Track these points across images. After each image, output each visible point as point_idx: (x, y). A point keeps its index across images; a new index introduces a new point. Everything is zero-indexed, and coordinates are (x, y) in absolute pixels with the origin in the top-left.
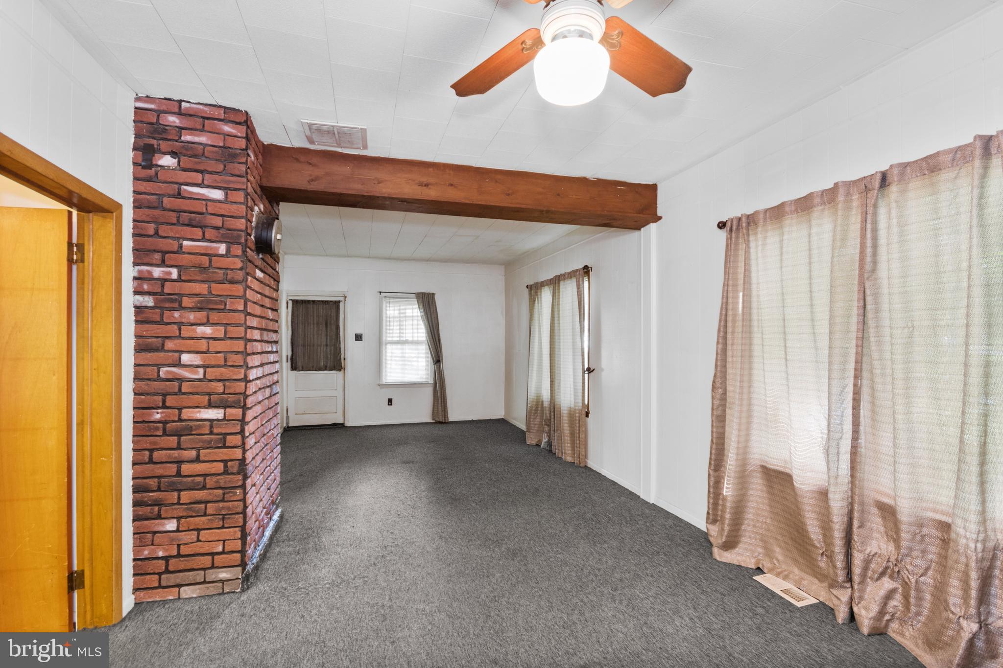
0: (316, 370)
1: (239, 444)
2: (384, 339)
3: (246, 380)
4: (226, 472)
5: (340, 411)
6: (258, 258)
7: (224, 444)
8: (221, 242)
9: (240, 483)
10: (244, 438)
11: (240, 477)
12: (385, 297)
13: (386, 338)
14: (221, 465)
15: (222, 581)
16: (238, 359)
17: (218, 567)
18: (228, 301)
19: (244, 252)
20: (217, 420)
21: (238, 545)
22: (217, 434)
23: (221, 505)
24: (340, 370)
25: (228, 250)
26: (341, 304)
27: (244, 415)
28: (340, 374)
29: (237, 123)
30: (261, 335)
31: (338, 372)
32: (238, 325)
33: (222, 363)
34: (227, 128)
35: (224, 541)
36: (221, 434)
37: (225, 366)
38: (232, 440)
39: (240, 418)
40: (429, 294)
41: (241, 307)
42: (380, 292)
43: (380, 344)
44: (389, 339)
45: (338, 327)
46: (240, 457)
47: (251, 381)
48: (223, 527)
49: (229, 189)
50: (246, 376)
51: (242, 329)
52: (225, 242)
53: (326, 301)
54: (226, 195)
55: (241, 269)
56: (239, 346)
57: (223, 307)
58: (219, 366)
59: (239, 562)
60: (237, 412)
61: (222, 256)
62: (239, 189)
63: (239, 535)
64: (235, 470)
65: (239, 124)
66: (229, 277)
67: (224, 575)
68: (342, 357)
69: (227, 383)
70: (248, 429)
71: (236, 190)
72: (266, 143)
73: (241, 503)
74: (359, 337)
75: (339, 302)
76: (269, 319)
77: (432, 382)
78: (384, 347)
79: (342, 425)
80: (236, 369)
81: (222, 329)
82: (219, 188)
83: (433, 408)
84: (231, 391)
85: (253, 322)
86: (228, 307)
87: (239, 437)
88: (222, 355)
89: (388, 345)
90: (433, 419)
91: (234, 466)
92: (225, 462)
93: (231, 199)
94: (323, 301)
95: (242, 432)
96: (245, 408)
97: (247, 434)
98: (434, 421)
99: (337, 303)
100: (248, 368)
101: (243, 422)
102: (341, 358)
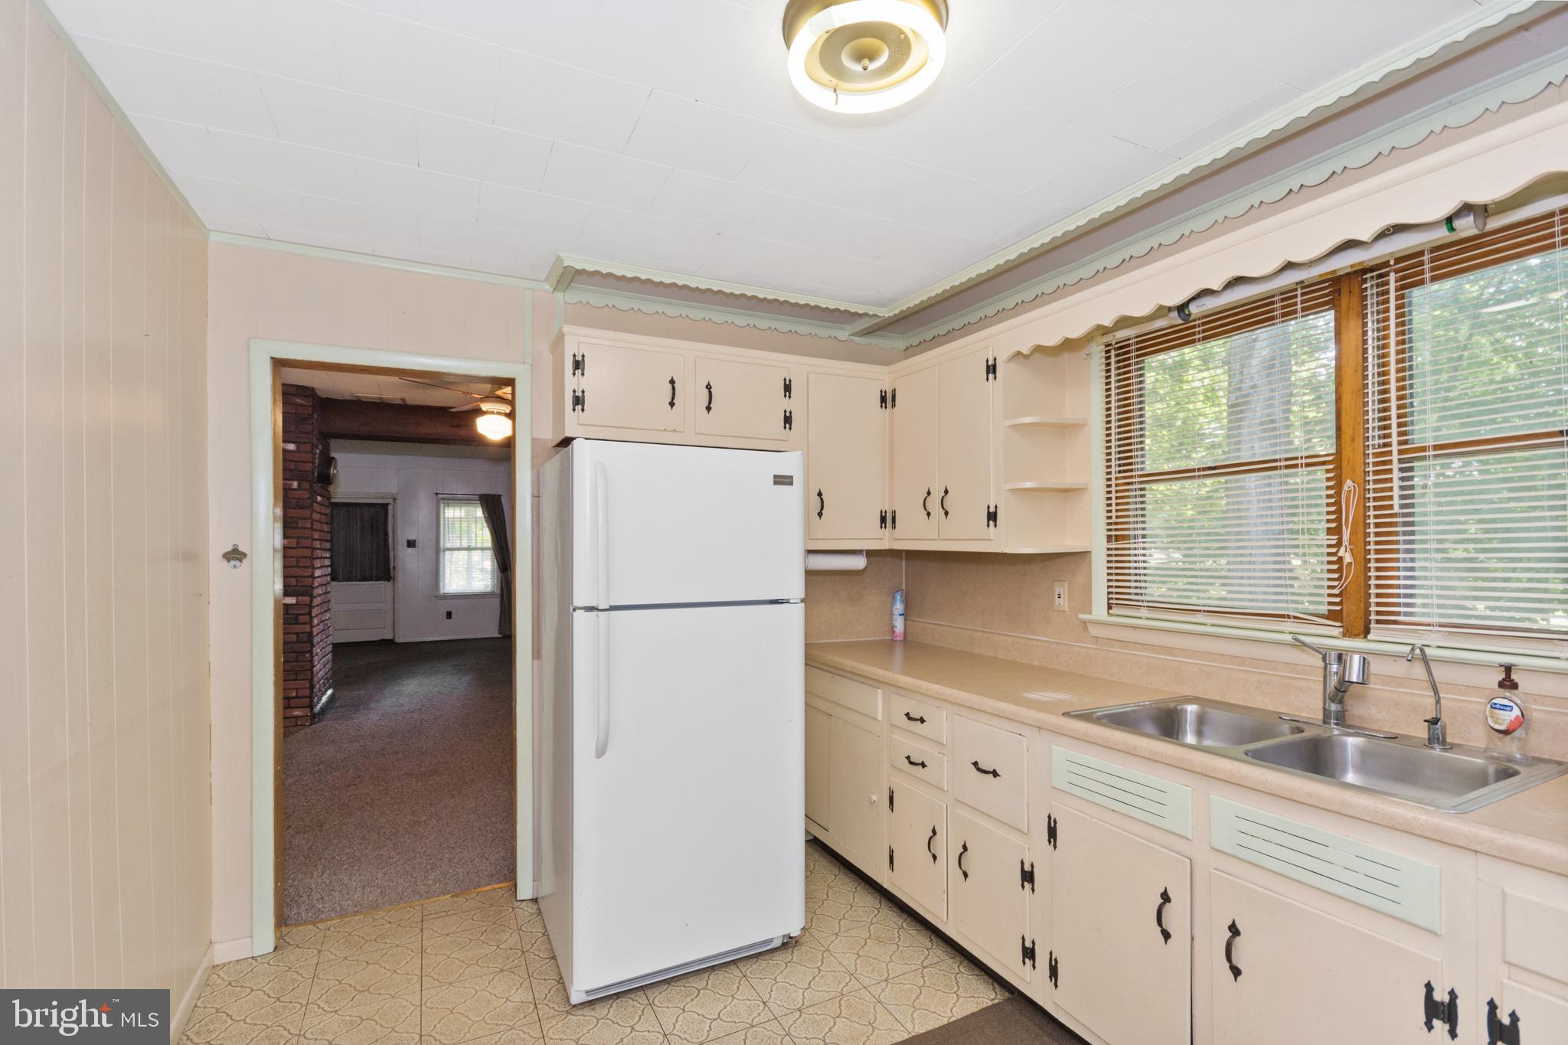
0: (360, 581)
1: (308, 621)
2: (442, 545)
3: (313, 577)
4: (298, 641)
5: (389, 624)
6: (317, 487)
7: (297, 621)
8: (292, 480)
9: (309, 649)
10: (311, 618)
11: (309, 645)
12: (443, 499)
13: (444, 544)
14: (295, 636)
15: (297, 717)
16: (307, 563)
17: (293, 708)
18: (300, 522)
19: (311, 486)
20: (292, 605)
21: (307, 692)
22: (291, 615)
23: (295, 664)
24: (389, 580)
25: (299, 485)
26: (390, 508)
27: (311, 601)
28: (389, 584)
29: (305, 396)
30: (321, 545)
31: (386, 582)
32: (307, 538)
33: (295, 564)
34: (299, 401)
35: (297, 689)
36: (294, 614)
37: (297, 567)
38: (302, 619)
39: (309, 603)
40: (494, 496)
41: (309, 526)
42: (437, 494)
43: (438, 551)
44: (448, 545)
45: (386, 533)
46: (309, 630)
47: (316, 578)
48: (296, 680)
49: (300, 443)
50: (313, 573)
51: (310, 541)
52: (297, 480)
53: (372, 504)
54: (298, 447)
55: (309, 499)
56: (307, 552)
57: (295, 525)
58: (293, 567)
59: (308, 704)
60: (307, 599)
61: (295, 489)
62: (308, 443)
63: (308, 685)
64: (305, 640)
65: (308, 397)
66: (300, 504)
67: (297, 713)
68: (391, 567)
69: (299, 579)
70: (315, 612)
71: (305, 443)
72: (323, 397)
73: (309, 663)
74: (411, 544)
75: (388, 504)
76: (324, 532)
77: (499, 592)
78: (442, 554)
79: (392, 641)
80: (306, 569)
81: (295, 540)
82: (293, 442)
83: (500, 621)
84: (302, 584)
85: (316, 536)
86: (299, 526)
87: (308, 616)
88: (295, 559)
89: (447, 552)
90: (500, 633)
91: (304, 637)
92: (297, 634)
93: (301, 449)
94: (367, 504)
95: (310, 613)
96: (312, 597)
97: (313, 615)
98: (501, 636)
99: (385, 506)
100: (314, 568)
101: (311, 607)
102: (389, 568)
